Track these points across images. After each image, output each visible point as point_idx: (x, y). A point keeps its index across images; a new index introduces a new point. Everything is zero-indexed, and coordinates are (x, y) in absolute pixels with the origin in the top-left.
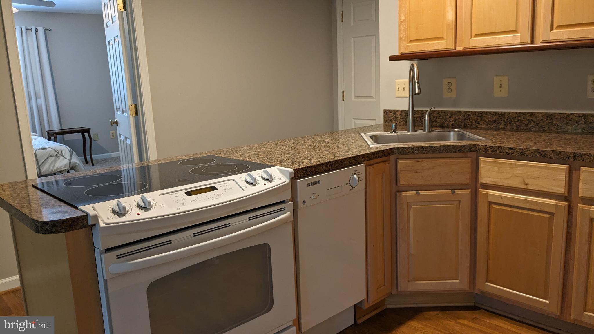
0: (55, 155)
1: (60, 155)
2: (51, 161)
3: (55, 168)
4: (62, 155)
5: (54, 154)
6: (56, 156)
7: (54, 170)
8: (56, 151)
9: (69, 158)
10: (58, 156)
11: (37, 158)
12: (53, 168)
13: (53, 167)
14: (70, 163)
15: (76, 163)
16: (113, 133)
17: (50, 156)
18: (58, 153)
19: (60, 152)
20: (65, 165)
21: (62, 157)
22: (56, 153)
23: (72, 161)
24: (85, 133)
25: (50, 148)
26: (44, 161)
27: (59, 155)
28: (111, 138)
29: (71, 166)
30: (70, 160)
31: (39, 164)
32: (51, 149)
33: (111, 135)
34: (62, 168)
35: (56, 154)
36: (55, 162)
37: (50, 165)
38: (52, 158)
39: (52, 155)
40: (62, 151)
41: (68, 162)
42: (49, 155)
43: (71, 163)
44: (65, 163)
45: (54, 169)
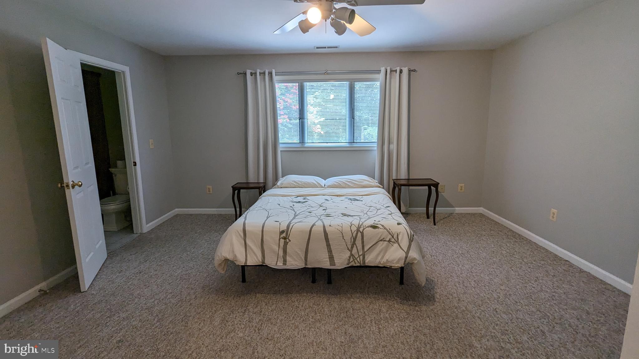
0: (388, 239)
1: (395, 240)
2: (381, 248)
3: (384, 260)
4: (397, 241)
5: (386, 238)
6: (389, 241)
7: (382, 263)
8: (390, 234)
9: (406, 250)
10: (391, 242)
11: (364, 240)
12: (381, 259)
13: (383, 257)
14: (406, 257)
15: (415, 259)
16: (461, 187)
17: (381, 240)
18: (393, 237)
19: (395, 236)
20: (399, 260)
21: (396, 245)
22: (390, 236)
23: (409, 255)
24: (432, 187)
25: (383, 226)
26: (371, 246)
27: (393, 240)
28: (459, 191)
29: (406, 262)
30: (407, 253)
31: (364, 250)
32: (385, 229)
33: (459, 188)
34: (394, 263)
35: (390, 239)
36: (386, 250)
37: (378, 255)
38: (383, 244)
39: (384, 240)
40: (398, 235)
41: (404, 255)
42: (380, 237)
43: (408, 258)
44: (399, 257)
45: (382, 261)
